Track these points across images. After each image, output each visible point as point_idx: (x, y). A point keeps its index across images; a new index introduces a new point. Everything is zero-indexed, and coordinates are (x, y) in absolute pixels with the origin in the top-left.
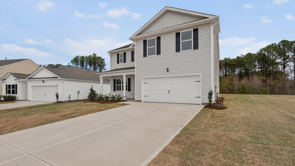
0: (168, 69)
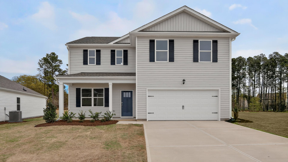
0: (184, 80)
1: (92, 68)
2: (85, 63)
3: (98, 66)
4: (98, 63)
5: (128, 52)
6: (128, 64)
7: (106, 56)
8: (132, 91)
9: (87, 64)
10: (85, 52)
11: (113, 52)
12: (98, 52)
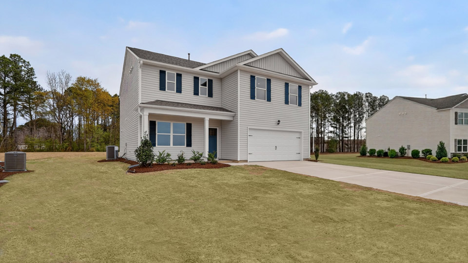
1: (170, 95)
2: (162, 87)
3: (178, 94)
4: (179, 90)
5: (213, 83)
6: (213, 96)
7: (188, 83)
8: (216, 129)
9: (165, 90)
10: (162, 73)
11: (196, 79)
12: (179, 76)
